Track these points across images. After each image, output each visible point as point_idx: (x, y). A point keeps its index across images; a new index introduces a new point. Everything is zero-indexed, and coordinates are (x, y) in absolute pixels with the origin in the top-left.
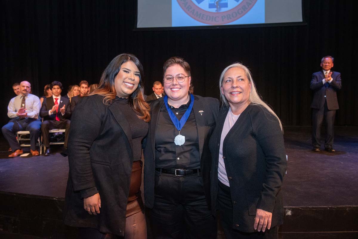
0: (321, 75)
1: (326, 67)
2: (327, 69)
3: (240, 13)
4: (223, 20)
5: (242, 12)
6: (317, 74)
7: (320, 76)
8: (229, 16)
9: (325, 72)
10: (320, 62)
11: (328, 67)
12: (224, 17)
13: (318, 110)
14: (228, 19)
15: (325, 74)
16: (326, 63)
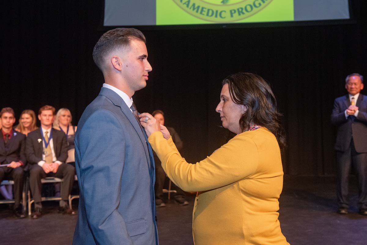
0: (346, 102)
1: (352, 89)
2: (354, 92)
3: (257, 5)
4: (232, 16)
5: (260, 4)
6: (340, 100)
7: (343, 103)
8: (240, 10)
9: (351, 97)
10: (344, 83)
11: (355, 89)
12: (233, 12)
13: (343, 152)
14: (239, 14)
15: (351, 100)
16: (352, 84)
